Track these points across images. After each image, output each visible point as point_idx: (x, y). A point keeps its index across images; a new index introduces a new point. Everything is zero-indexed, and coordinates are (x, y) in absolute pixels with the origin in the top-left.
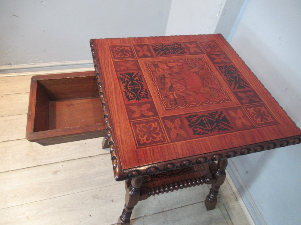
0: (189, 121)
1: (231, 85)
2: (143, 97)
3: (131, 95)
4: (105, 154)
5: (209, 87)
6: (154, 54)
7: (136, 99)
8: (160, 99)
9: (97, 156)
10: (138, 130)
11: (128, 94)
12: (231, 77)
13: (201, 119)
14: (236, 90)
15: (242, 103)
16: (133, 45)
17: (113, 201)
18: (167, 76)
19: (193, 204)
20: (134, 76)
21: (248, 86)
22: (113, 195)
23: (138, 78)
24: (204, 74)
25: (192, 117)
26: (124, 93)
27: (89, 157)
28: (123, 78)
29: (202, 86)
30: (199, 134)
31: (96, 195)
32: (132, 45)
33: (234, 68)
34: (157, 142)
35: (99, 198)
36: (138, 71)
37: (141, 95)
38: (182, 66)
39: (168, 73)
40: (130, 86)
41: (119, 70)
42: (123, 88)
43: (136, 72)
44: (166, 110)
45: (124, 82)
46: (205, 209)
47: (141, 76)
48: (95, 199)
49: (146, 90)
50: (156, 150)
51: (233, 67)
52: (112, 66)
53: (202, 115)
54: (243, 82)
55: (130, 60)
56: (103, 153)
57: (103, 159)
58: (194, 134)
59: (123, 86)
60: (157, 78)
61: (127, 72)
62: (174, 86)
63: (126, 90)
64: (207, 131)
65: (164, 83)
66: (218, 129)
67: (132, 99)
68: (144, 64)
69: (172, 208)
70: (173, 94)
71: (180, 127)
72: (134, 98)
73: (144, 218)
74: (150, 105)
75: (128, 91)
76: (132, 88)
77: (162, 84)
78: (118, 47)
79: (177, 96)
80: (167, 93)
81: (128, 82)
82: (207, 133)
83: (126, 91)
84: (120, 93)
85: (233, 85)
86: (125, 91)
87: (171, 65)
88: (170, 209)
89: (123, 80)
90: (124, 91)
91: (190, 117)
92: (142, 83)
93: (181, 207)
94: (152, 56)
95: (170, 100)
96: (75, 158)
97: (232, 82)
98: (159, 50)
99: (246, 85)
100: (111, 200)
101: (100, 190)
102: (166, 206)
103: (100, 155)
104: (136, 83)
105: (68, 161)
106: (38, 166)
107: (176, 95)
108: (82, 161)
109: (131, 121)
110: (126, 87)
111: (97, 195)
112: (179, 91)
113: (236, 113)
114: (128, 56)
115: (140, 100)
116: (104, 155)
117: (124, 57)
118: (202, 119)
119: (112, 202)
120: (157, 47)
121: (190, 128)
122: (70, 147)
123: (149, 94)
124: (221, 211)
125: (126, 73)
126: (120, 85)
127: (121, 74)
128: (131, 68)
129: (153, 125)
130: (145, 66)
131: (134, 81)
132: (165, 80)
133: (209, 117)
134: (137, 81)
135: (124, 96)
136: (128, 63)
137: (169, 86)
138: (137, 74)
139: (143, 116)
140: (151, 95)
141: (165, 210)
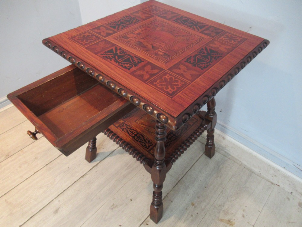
0: (190, 63)
1: (194, 29)
2: (139, 62)
3: (127, 66)
4: (95, 166)
5: (181, 36)
6: (116, 30)
7: (134, 66)
8: (154, 58)
9: (88, 172)
10: (159, 85)
11: (124, 65)
12: (189, 24)
14: (200, 30)
15: (213, 37)
16: (90, 30)
17: (131, 200)
18: (142, 41)
19: (197, 161)
20: (114, 51)
21: (205, 25)
22: (128, 196)
23: (120, 51)
24: (168, 29)
25: (189, 59)
26: (120, 67)
27: (81, 177)
28: (108, 56)
29: (175, 37)
30: (205, 67)
31: (112, 206)
32: (88, 31)
34: (182, 87)
35: (117, 206)
36: (115, 46)
37: (136, 62)
38: (146, 30)
39: (141, 39)
40: (119, 60)
41: (96, 52)
42: (114, 63)
43: (113, 48)
44: (165, 63)
46: (208, 158)
47: (121, 49)
48: (114, 209)
49: (135, 56)
50: (187, 92)
51: (184, 17)
53: (194, 55)
54: (200, 24)
55: (99, 42)
56: (93, 166)
57: (96, 172)
58: (202, 69)
60: (135, 45)
61: (106, 51)
62: (154, 45)
64: (208, 64)
65: (145, 46)
66: (214, 59)
68: (113, 40)
69: (184, 174)
70: (159, 51)
71: (187, 70)
72: (131, 66)
73: (168, 196)
74: (149, 65)
76: (123, 60)
77: (143, 47)
78: (78, 36)
79: (164, 51)
80: (154, 52)
81: (115, 57)
82: (209, 65)
83: (120, 64)
84: (115, 67)
87: (137, 32)
88: (183, 175)
89: (109, 58)
91: (187, 60)
92: (127, 54)
93: (190, 168)
94: (115, 32)
95: (162, 56)
96: (68, 187)
97: (192, 27)
98: (116, 26)
99: (204, 25)
100: (130, 200)
101: (113, 199)
102: (178, 175)
103: (91, 170)
104: (122, 55)
105: (62, 193)
106: (31, 217)
107: (162, 50)
108: (77, 185)
109: (146, 82)
110: (117, 62)
111: (114, 204)
112: (162, 47)
113: (215, 44)
114: (94, 39)
115: (138, 65)
116: (95, 168)
117: (91, 42)
118: (197, 58)
119: (131, 202)
120: (111, 24)
121: (195, 66)
122: (55, 180)
123: (140, 58)
124: (219, 153)
126: (110, 62)
127: (102, 54)
128: (106, 47)
129: (166, 77)
130: (116, 41)
131: (118, 55)
132: (143, 44)
133: (200, 54)
134: (120, 53)
135: (122, 68)
136: (99, 44)
137: (151, 47)
138: (116, 49)
139: (152, 75)
140: (143, 59)
141: (179, 179)
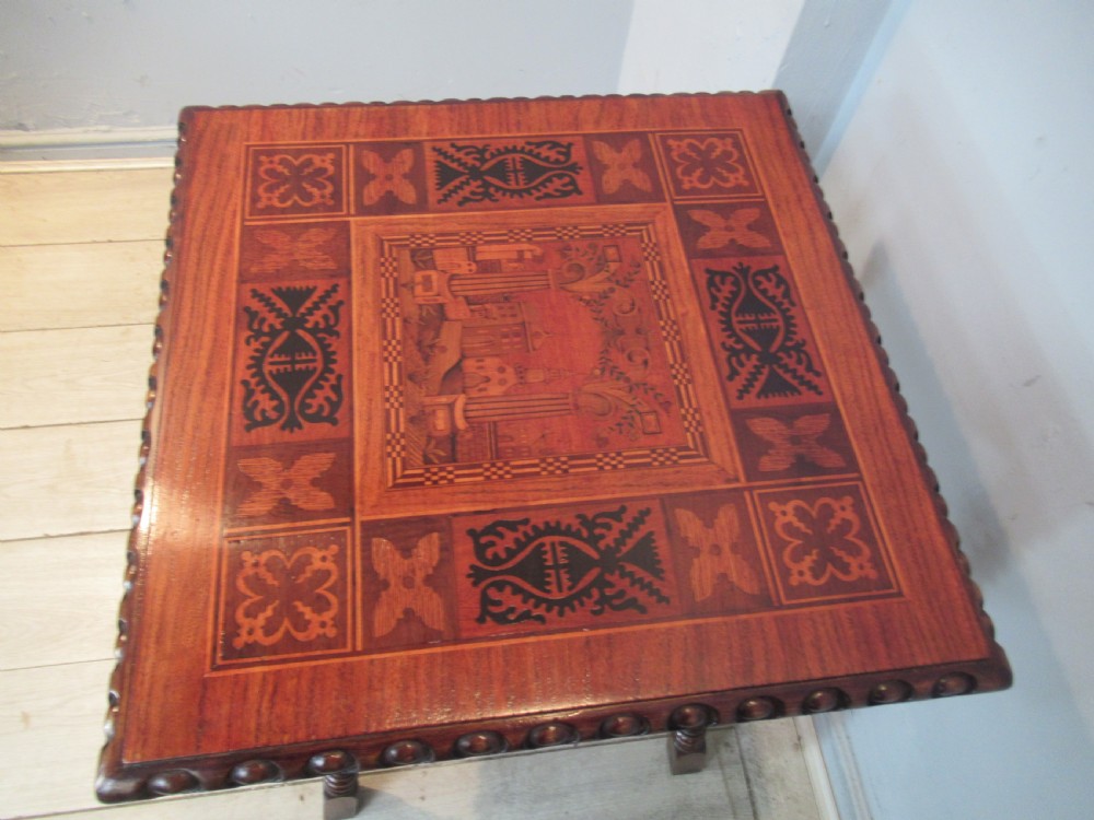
0: (480, 550)
1: (734, 374)
2: (316, 418)
3: (266, 403)
5: (627, 380)
6: (433, 196)
7: (281, 422)
8: (388, 430)
10: (246, 580)
11: (258, 395)
12: (748, 332)
13: (536, 543)
14: (751, 400)
15: (752, 472)
16: (356, 144)
18: (457, 311)
20: (308, 304)
21: (816, 381)
23: (324, 316)
24: (627, 307)
25: (499, 529)
26: (240, 391)
28: (260, 316)
29: (598, 372)
30: (502, 619)
32: (347, 144)
33: (781, 281)
34: (309, 645)
36: (335, 281)
37: (310, 406)
38: (538, 260)
39: (466, 297)
40: (276, 358)
41: (254, 270)
42: (243, 361)
43: (322, 286)
44: (394, 485)
45: (258, 334)
47: (339, 310)
49: (339, 378)
50: (290, 685)
51: (778, 276)
52: (228, 252)
53: (547, 523)
54: (799, 362)
55: (316, 225)
58: (481, 619)
59: (246, 353)
60: (405, 321)
61: (284, 285)
62: (470, 364)
63: (253, 376)
64: (542, 609)
65: (432, 347)
66: (596, 603)
67: (267, 421)
68: (370, 243)
70: (451, 406)
71: (428, 580)
72: (274, 416)
74: (332, 455)
75: (263, 381)
76: (281, 367)
77: (420, 350)
78: (286, 152)
79: (466, 418)
80: (427, 400)
81: (274, 335)
82: (541, 619)
83: (253, 381)
84: (223, 388)
85: (744, 373)
86: (248, 378)
87: (488, 253)
89: (256, 327)
90: (245, 383)
91: (491, 528)
92: (330, 345)
94: (421, 206)
95: (430, 437)
97: (743, 357)
98: (462, 174)
99: (809, 376)
104: (307, 344)
107: (465, 411)
109: (228, 531)
110: (257, 363)
112: (483, 394)
113: (709, 523)
114: (317, 200)
115: (300, 427)
117: (296, 208)
118: (542, 545)
120: (457, 155)
121: (475, 584)
123: (346, 399)
124: (725, 780)
125: (280, 289)
126: (235, 351)
127: (255, 293)
128: (309, 265)
129: (317, 555)
130: (372, 254)
131: (300, 332)
132: (437, 335)
133: (578, 536)
134: (314, 331)
135: (238, 404)
136: (304, 237)
137: (448, 367)
138: (328, 294)
139: (284, 510)
140: (351, 408)
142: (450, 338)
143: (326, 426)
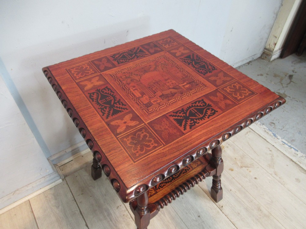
0: (206, 73)
2: (204, 102)
7: (210, 107)
13: (198, 68)
18: (159, 93)
20: (179, 118)
26: (211, 118)
28: (190, 125)
30: (214, 67)
36: (168, 117)
37: (203, 105)
41: (178, 134)
45: (195, 122)
47: (176, 112)
52: (177, 142)
55: (154, 129)
59: (201, 121)
63: (206, 117)
65: (172, 94)
67: (212, 110)
75: (205, 115)
76: (199, 114)
77: (174, 95)
84: (213, 121)
86: (207, 118)
90: (208, 118)
98: (114, 109)
104: (189, 113)
107: (182, 84)
112: (176, 83)
115: (208, 104)
123: (197, 100)
129: (228, 90)
132: (168, 94)
136: (160, 129)
142: (167, 92)
143: (204, 100)
